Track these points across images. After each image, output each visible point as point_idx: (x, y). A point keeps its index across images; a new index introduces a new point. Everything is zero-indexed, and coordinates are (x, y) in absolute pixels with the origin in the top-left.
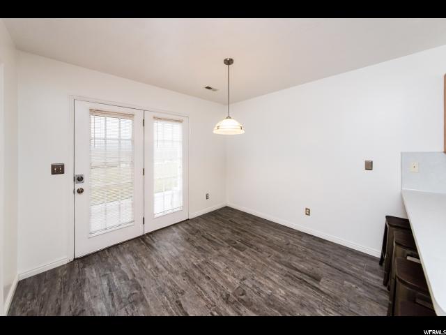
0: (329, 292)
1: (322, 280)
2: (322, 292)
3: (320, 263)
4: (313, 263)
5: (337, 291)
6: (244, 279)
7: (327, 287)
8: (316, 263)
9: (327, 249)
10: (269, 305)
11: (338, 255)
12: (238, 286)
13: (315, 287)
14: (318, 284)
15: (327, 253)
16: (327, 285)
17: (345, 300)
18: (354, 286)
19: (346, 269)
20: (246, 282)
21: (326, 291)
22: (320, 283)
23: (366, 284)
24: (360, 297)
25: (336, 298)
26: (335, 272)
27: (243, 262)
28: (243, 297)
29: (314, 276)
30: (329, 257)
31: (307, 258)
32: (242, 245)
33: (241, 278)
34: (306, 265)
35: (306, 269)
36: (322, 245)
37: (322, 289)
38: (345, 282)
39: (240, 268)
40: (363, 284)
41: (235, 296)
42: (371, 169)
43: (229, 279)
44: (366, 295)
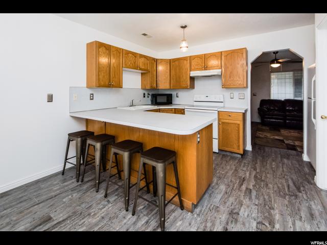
0: (67, 215)
1: (52, 216)
2: (64, 220)
3: (31, 209)
4: (26, 214)
5: (68, 209)
7: (62, 215)
8: (29, 213)
9: (20, 196)
11: (35, 192)
13: (55, 224)
14: (53, 220)
15: (25, 198)
16: (59, 214)
17: (78, 208)
18: (70, 197)
19: (53, 194)
21: (65, 217)
22: (54, 218)
23: (73, 190)
24: (80, 198)
25: (74, 213)
26: (51, 202)
29: (42, 220)
30: (31, 199)
31: (15, 219)
34: (22, 223)
35: (28, 225)
36: (10, 198)
37: (61, 219)
38: (64, 200)
40: (72, 191)
42: (52, 102)
44: (80, 194)
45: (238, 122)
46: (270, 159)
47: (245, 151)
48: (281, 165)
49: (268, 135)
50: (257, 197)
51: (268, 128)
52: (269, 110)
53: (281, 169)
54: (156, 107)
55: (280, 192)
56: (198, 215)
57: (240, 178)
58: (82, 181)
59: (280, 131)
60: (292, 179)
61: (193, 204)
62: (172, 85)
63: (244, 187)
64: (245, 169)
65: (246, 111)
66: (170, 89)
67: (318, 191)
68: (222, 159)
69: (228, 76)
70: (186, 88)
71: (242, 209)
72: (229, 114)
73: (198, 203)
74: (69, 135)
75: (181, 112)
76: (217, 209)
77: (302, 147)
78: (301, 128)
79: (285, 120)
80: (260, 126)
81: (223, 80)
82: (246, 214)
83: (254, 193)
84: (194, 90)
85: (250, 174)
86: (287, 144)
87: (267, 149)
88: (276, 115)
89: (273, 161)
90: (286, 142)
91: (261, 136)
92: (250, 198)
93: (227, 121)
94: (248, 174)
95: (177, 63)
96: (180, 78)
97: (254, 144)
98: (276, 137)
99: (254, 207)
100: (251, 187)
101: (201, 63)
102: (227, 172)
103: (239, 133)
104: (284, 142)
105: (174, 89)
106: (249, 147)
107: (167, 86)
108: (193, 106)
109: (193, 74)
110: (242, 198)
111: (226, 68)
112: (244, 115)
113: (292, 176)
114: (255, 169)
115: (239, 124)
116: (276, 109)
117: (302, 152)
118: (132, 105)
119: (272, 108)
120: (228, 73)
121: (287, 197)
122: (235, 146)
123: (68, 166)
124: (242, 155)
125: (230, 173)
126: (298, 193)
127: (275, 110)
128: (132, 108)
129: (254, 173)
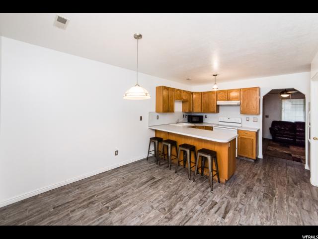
0: (161, 177)
1: (154, 177)
6: (152, 207)
10: (170, 198)
12: (158, 211)
13: (158, 180)
14: (156, 179)
20: (155, 206)
27: (134, 205)
28: (167, 210)
32: (113, 202)
33: (151, 209)
39: (141, 208)
41: (166, 213)
42: (142, 120)
43: (152, 216)
45: (253, 138)
46: (277, 165)
47: (257, 158)
48: (285, 169)
49: (278, 149)
50: (265, 183)
51: (278, 144)
52: (280, 130)
53: (285, 172)
54: (193, 125)
55: (281, 183)
56: (229, 186)
57: (253, 173)
58: (159, 164)
59: (289, 147)
60: (292, 178)
61: (226, 180)
62: (203, 110)
63: (256, 178)
64: (257, 169)
65: (258, 130)
66: (201, 113)
67: (311, 186)
68: (240, 161)
69: (245, 106)
70: (213, 112)
71: (255, 187)
72: (246, 132)
73: (229, 179)
74: (151, 139)
75: (211, 129)
76: (239, 185)
77: (305, 160)
78: (304, 146)
79: (295, 139)
80: (271, 143)
81: (242, 108)
82: (257, 189)
83: (263, 182)
84: (219, 114)
85: (260, 172)
86: (293, 157)
87: (275, 159)
88: (287, 134)
89: (279, 166)
90: (293, 155)
91: (271, 149)
92: (260, 183)
93: (244, 137)
94: (259, 171)
95: (207, 95)
96: (209, 105)
97: (264, 154)
98: (285, 152)
99: (262, 187)
100: (261, 178)
101: (225, 96)
102: (244, 169)
103: (253, 145)
104: (291, 156)
105: (204, 112)
106: (260, 156)
107: (200, 111)
108: (218, 125)
109: (219, 103)
110: (255, 183)
111: (244, 100)
112: (257, 133)
113: (293, 177)
114: (264, 170)
115: (253, 139)
116: (287, 129)
117: (305, 163)
118: (178, 123)
119: (283, 128)
120: (246, 104)
121: (286, 186)
122: (250, 154)
123: (150, 155)
124: (255, 160)
125: (247, 170)
126: (294, 185)
127: (285, 130)
128: (178, 125)
129: (263, 172)
